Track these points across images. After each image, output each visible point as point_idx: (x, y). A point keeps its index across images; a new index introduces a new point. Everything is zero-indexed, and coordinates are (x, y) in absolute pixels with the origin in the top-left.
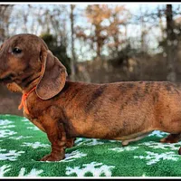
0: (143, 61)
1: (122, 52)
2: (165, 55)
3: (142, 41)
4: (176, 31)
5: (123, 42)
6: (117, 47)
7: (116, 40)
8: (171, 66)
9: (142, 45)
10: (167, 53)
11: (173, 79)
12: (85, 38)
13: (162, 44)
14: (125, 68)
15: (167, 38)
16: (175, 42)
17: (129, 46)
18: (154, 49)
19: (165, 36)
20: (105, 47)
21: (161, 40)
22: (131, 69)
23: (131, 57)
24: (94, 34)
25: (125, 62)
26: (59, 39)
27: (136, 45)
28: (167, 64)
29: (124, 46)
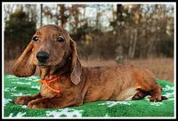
0: (97, 37)
1: (80, 28)
2: (115, 33)
3: (97, 21)
4: (124, 14)
5: (82, 21)
6: (77, 25)
7: (76, 19)
8: (119, 41)
9: (97, 24)
10: (117, 31)
11: (121, 51)
12: (52, 16)
13: (113, 24)
14: (82, 42)
15: (117, 20)
16: (123, 23)
17: (86, 24)
18: (106, 28)
19: (116, 18)
20: (67, 24)
21: (112, 20)
22: (87, 42)
23: (88, 33)
24: (59, 13)
25: (83, 37)
26: (30, 16)
27: (92, 24)
28: (116, 39)
29: (82, 24)
